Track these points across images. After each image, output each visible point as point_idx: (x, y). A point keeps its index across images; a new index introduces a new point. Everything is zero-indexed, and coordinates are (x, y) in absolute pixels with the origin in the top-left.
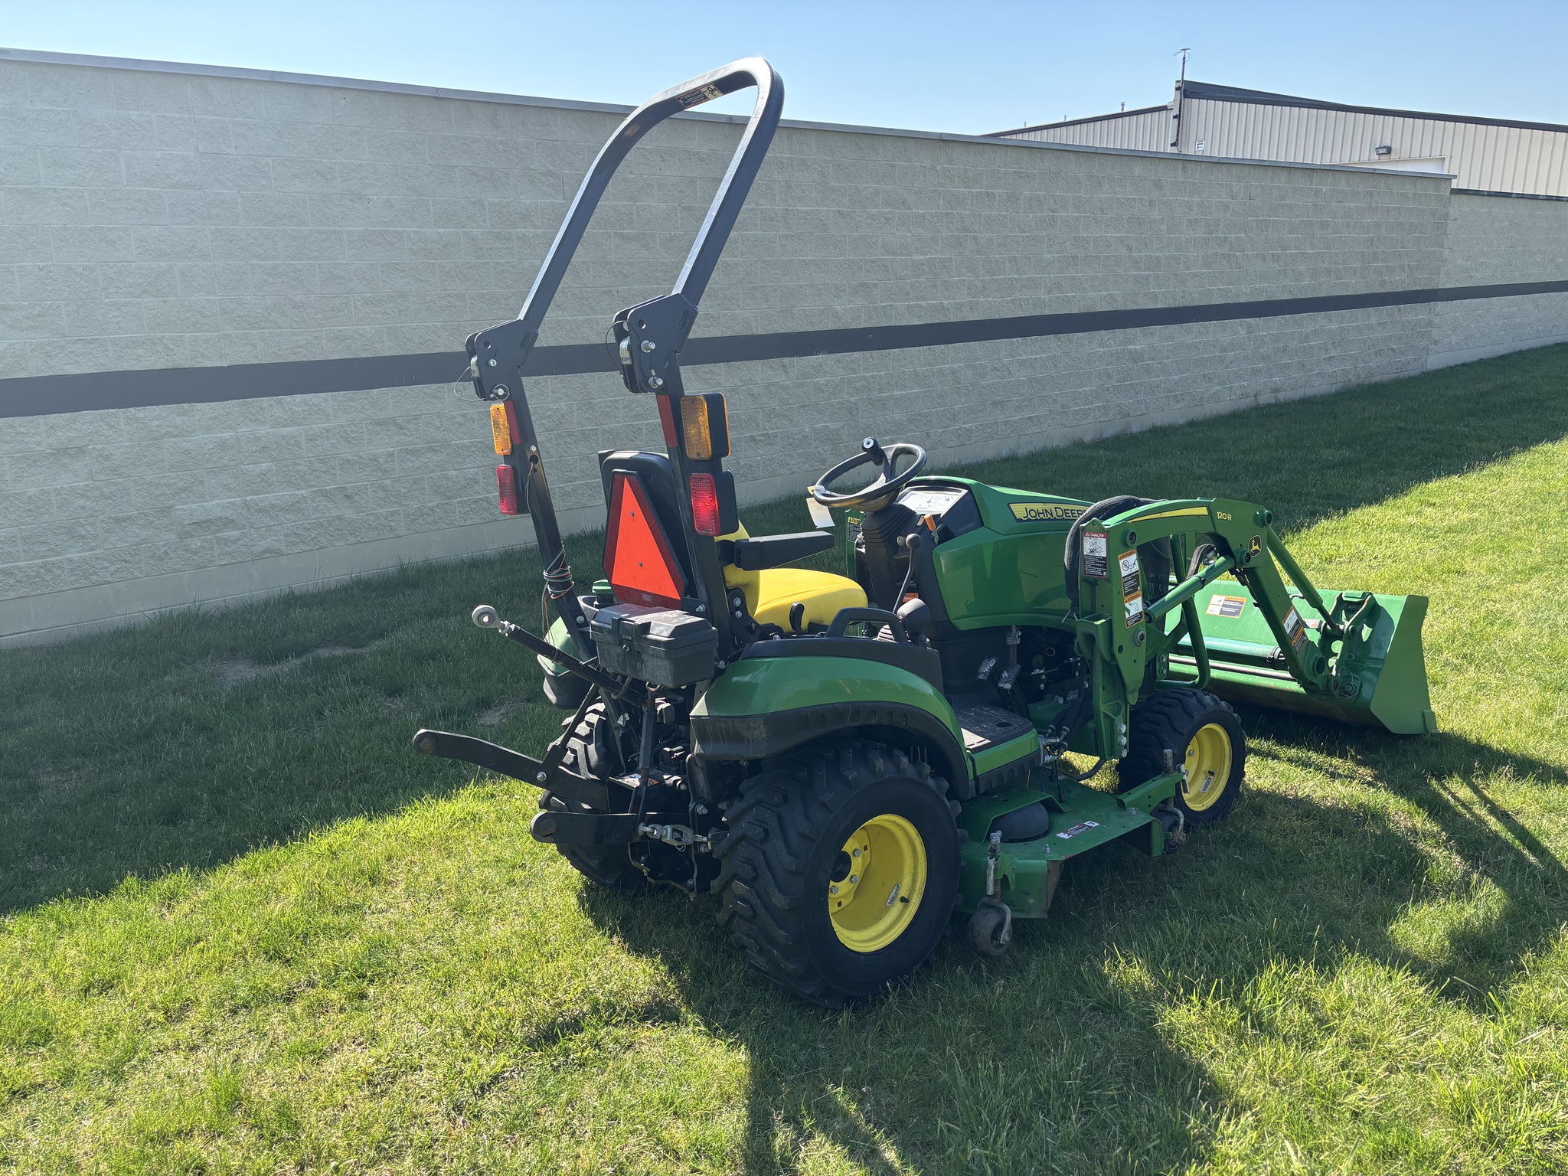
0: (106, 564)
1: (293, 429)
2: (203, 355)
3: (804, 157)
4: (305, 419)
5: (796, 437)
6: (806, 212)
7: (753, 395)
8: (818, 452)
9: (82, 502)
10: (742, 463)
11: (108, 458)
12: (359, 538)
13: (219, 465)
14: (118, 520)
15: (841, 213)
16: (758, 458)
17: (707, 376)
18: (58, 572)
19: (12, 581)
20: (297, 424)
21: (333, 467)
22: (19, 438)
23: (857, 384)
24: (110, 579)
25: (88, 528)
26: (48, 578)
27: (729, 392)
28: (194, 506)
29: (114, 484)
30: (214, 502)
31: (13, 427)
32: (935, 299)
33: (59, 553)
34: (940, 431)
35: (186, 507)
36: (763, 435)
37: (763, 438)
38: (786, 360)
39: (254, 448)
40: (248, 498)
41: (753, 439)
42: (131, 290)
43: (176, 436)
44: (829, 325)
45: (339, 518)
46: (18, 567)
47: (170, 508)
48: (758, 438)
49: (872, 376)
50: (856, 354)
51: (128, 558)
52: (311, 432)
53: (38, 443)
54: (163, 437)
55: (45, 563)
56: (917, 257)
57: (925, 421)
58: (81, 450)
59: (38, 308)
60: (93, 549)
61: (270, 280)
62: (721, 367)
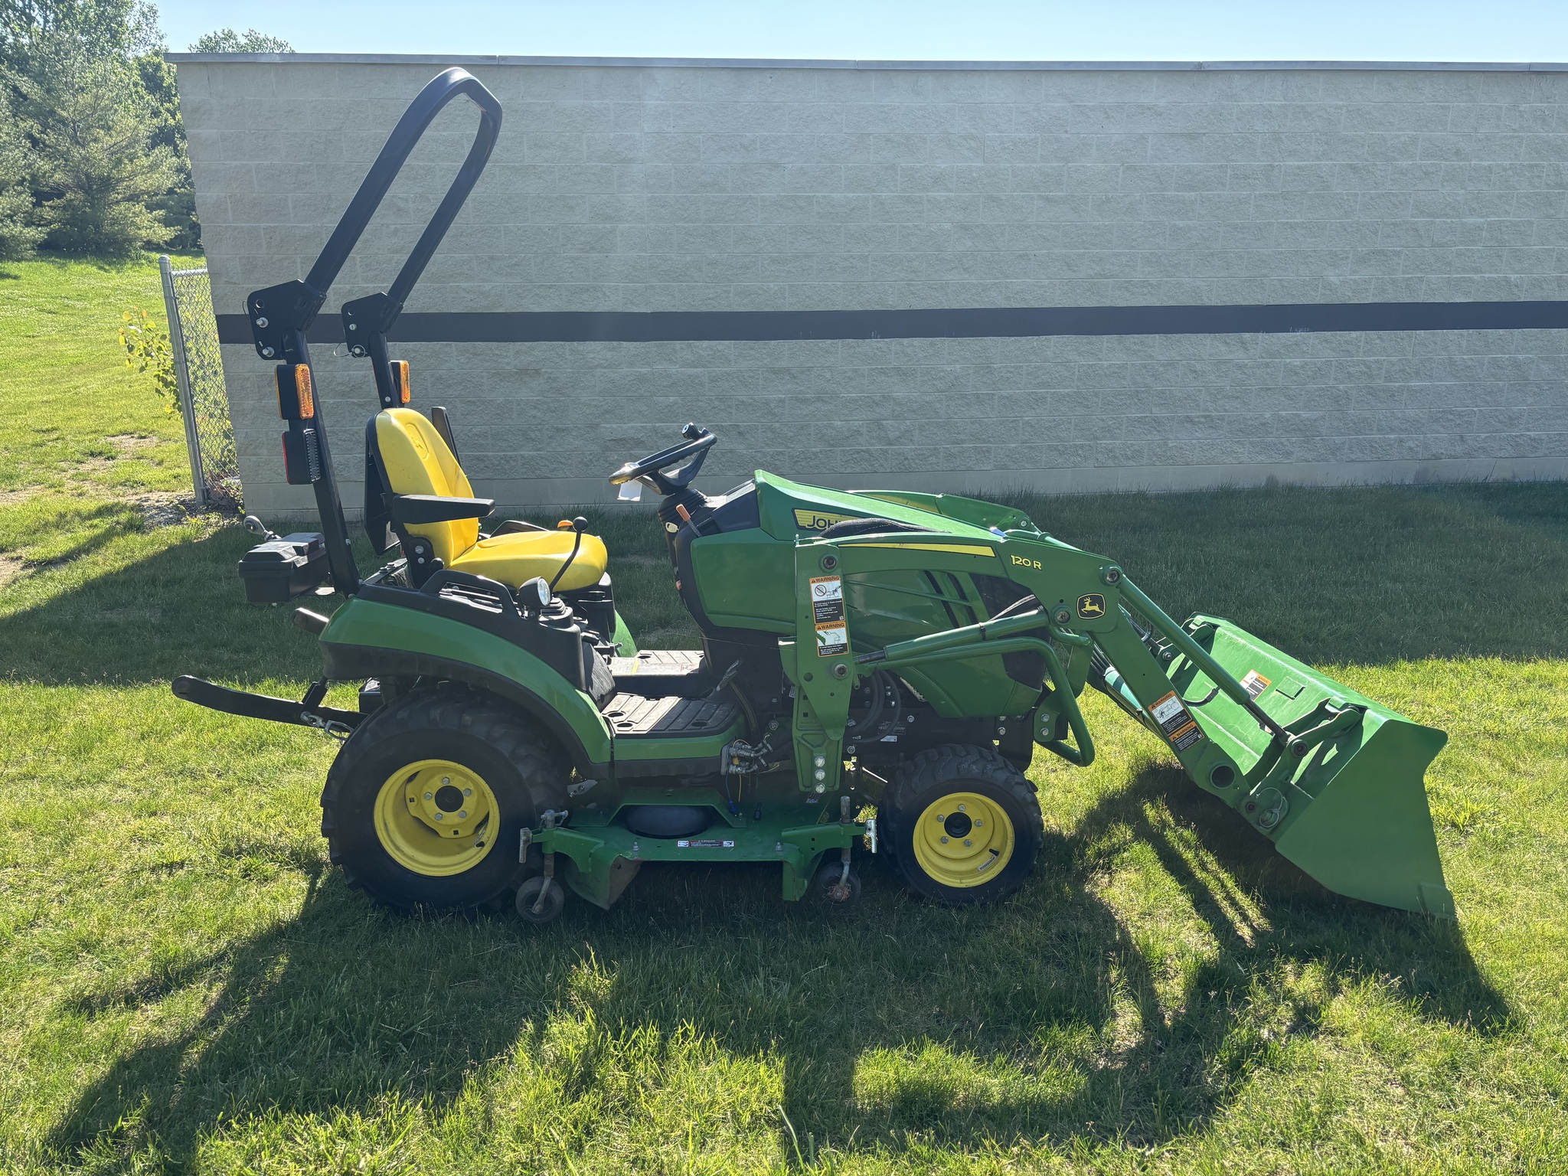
0: (547, 463)
1: (699, 370)
2: (632, 303)
3: (1303, 103)
4: (710, 362)
5: (1250, 423)
6: (1298, 167)
7: (1195, 372)
8: (1282, 443)
9: (534, 412)
10: (1171, 445)
11: (555, 380)
12: (746, 471)
13: (636, 394)
14: (558, 430)
15: (1353, 167)
16: (1194, 441)
17: (1136, 348)
18: (513, 464)
19: (482, 466)
20: (703, 366)
21: (730, 407)
22: (495, 358)
23: (1350, 370)
24: (549, 475)
25: (537, 433)
26: (506, 467)
27: (1164, 365)
28: (614, 426)
29: (558, 401)
30: (630, 425)
31: (491, 349)
32: (1496, 271)
33: (515, 450)
34: (1483, 436)
35: (608, 426)
36: (1205, 417)
37: (1203, 420)
38: (1247, 336)
39: (665, 383)
40: (657, 425)
41: (1189, 420)
42: (582, 246)
43: (605, 368)
44: (1317, 298)
45: (731, 451)
46: (487, 456)
47: (597, 425)
48: (1196, 420)
49: (1377, 362)
50: (1354, 334)
51: (563, 460)
52: (713, 374)
53: (508, 364)
54: (596, 367)
55: (505, 456)
56: (1471, 220)
57: (1458, 422)
58: (537, 372)
59: (516, 260)
60: (539, 450)
61: (691, 240)
62: (1157, 339)
